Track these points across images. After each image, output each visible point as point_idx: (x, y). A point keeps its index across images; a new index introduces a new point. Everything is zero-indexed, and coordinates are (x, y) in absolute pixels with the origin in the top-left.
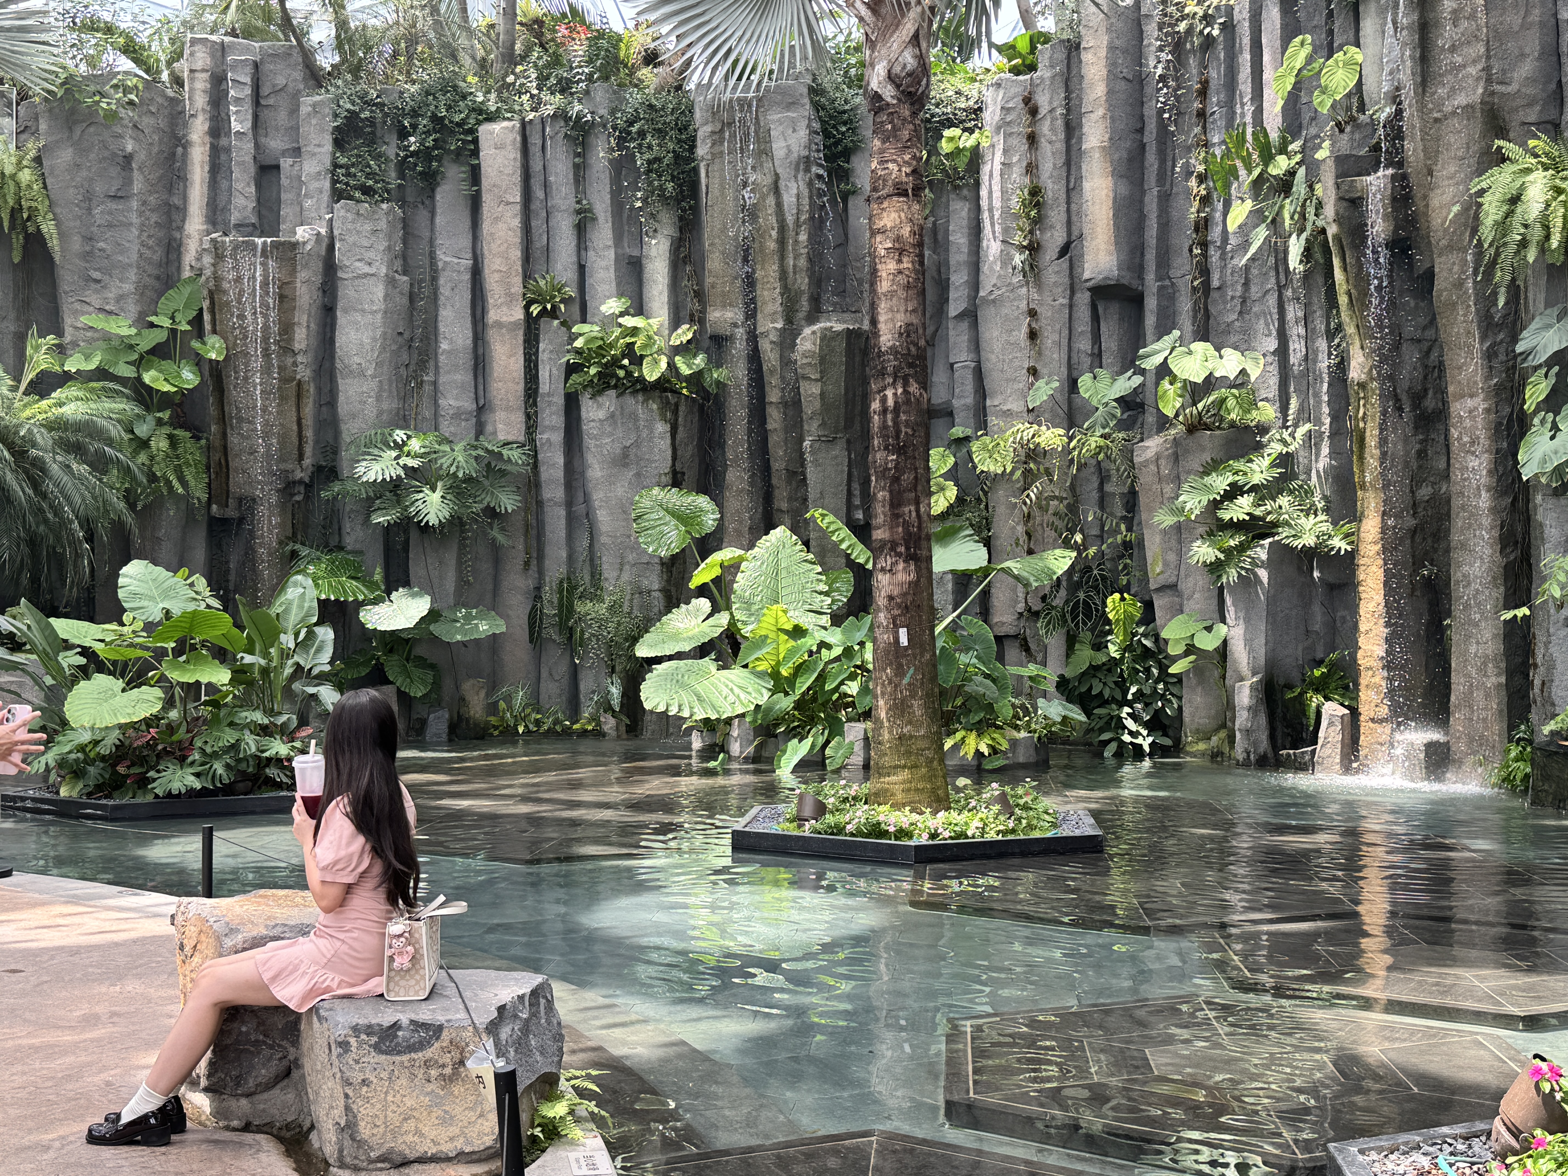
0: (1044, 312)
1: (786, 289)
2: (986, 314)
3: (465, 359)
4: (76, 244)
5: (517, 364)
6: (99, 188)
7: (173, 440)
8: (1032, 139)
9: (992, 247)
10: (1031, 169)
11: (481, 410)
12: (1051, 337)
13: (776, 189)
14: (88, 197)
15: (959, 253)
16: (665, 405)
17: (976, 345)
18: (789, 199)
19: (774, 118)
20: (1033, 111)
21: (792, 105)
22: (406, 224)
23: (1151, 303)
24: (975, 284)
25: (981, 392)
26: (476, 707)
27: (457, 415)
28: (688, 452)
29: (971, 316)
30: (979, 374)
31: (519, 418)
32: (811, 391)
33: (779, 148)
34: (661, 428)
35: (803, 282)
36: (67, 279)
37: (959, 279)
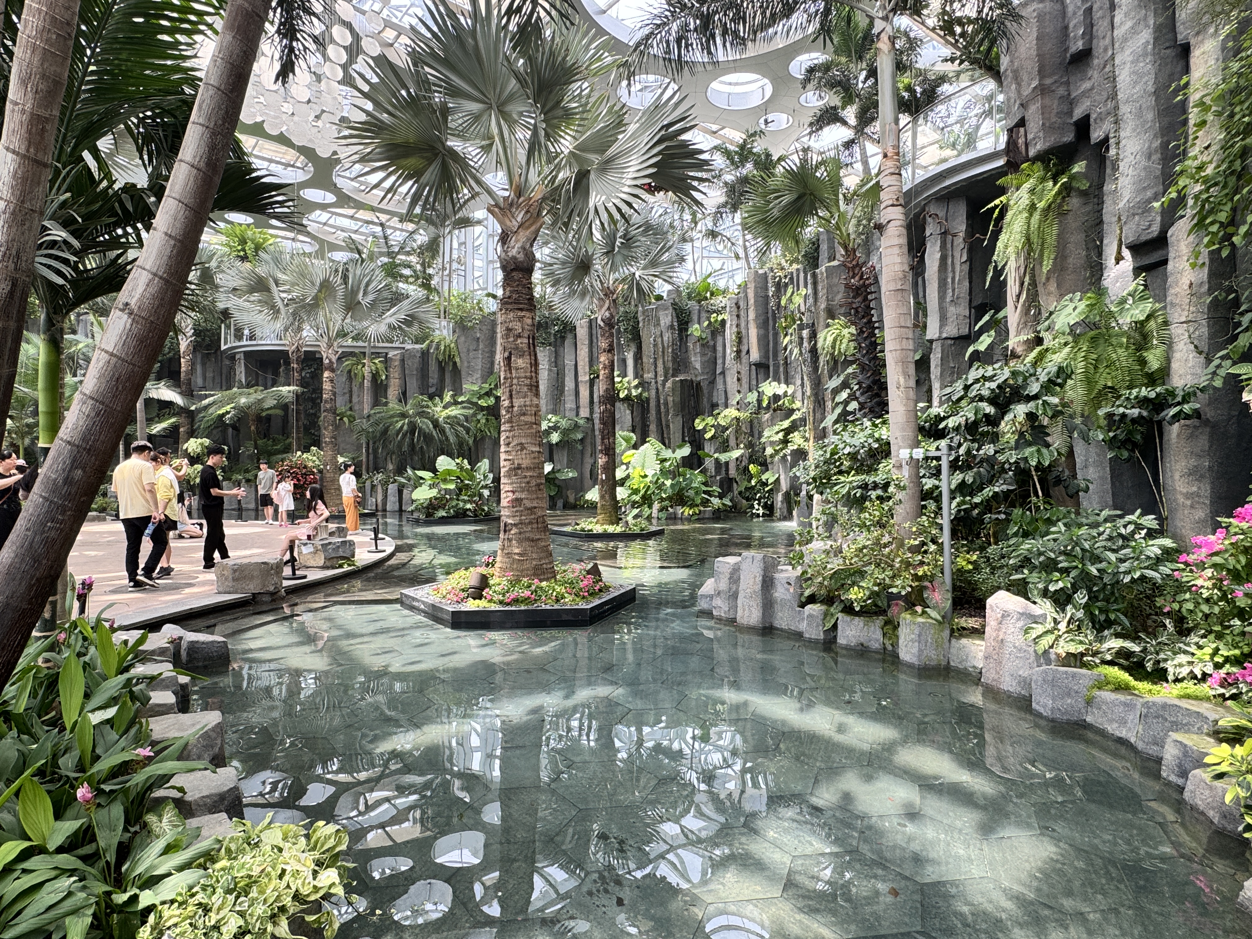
0: (743, 372)
1: (665, 367)
2: (727, 373)
3: (573, 393)
4: (466, 364)
5: (587, 393)
6: (471, 348)
7: (487, 420)
8: (738, 316)
9: (728, 351)
10: (738, 326)
11: (578, 407)
12: (745, 380)
13: (661, 336)
14: (468, 350)
15: (719, 354)
16: (629, 405)
17: (725, 382)
18: (665, 339)
19: (661, 314)
20: (738, 308)
21: (666, 309)
22: (556, 352)
23: (771, 368)
24: (724, 363)
25: (727, 398)
26: (571, 499)
27: (571, 409)
28: (637, 419)
29: (723, 373)
30: (726, 392)
31: (588, 410)
32: (670, 399)
33: (662, 323)
34: (628, 412)
35: (670, 365)
36: (463, 373)
37: (719, 361)
